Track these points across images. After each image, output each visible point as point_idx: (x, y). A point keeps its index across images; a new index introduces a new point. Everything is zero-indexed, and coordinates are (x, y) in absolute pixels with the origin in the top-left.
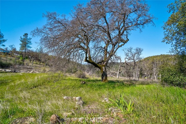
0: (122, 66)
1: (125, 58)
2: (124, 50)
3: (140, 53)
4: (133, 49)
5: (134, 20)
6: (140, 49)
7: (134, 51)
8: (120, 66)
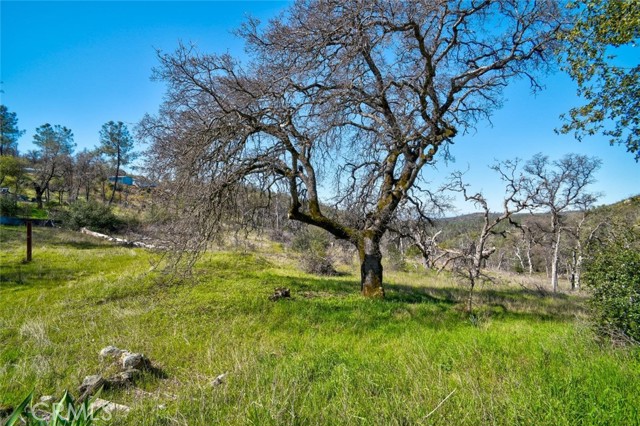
0: (493, 233)
1: (507, 201)
2: (497, 169)
3: (587, 176)
4: (550, 160)
5: (504, 44)
6: (581, 161)
7: (551, 170)
8: (484, 232)
